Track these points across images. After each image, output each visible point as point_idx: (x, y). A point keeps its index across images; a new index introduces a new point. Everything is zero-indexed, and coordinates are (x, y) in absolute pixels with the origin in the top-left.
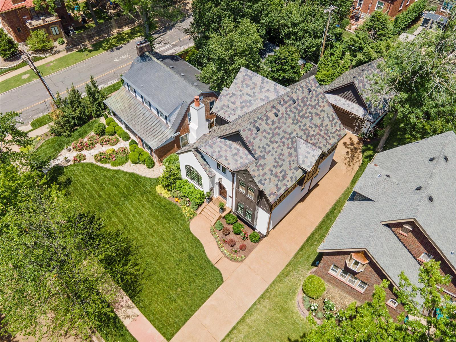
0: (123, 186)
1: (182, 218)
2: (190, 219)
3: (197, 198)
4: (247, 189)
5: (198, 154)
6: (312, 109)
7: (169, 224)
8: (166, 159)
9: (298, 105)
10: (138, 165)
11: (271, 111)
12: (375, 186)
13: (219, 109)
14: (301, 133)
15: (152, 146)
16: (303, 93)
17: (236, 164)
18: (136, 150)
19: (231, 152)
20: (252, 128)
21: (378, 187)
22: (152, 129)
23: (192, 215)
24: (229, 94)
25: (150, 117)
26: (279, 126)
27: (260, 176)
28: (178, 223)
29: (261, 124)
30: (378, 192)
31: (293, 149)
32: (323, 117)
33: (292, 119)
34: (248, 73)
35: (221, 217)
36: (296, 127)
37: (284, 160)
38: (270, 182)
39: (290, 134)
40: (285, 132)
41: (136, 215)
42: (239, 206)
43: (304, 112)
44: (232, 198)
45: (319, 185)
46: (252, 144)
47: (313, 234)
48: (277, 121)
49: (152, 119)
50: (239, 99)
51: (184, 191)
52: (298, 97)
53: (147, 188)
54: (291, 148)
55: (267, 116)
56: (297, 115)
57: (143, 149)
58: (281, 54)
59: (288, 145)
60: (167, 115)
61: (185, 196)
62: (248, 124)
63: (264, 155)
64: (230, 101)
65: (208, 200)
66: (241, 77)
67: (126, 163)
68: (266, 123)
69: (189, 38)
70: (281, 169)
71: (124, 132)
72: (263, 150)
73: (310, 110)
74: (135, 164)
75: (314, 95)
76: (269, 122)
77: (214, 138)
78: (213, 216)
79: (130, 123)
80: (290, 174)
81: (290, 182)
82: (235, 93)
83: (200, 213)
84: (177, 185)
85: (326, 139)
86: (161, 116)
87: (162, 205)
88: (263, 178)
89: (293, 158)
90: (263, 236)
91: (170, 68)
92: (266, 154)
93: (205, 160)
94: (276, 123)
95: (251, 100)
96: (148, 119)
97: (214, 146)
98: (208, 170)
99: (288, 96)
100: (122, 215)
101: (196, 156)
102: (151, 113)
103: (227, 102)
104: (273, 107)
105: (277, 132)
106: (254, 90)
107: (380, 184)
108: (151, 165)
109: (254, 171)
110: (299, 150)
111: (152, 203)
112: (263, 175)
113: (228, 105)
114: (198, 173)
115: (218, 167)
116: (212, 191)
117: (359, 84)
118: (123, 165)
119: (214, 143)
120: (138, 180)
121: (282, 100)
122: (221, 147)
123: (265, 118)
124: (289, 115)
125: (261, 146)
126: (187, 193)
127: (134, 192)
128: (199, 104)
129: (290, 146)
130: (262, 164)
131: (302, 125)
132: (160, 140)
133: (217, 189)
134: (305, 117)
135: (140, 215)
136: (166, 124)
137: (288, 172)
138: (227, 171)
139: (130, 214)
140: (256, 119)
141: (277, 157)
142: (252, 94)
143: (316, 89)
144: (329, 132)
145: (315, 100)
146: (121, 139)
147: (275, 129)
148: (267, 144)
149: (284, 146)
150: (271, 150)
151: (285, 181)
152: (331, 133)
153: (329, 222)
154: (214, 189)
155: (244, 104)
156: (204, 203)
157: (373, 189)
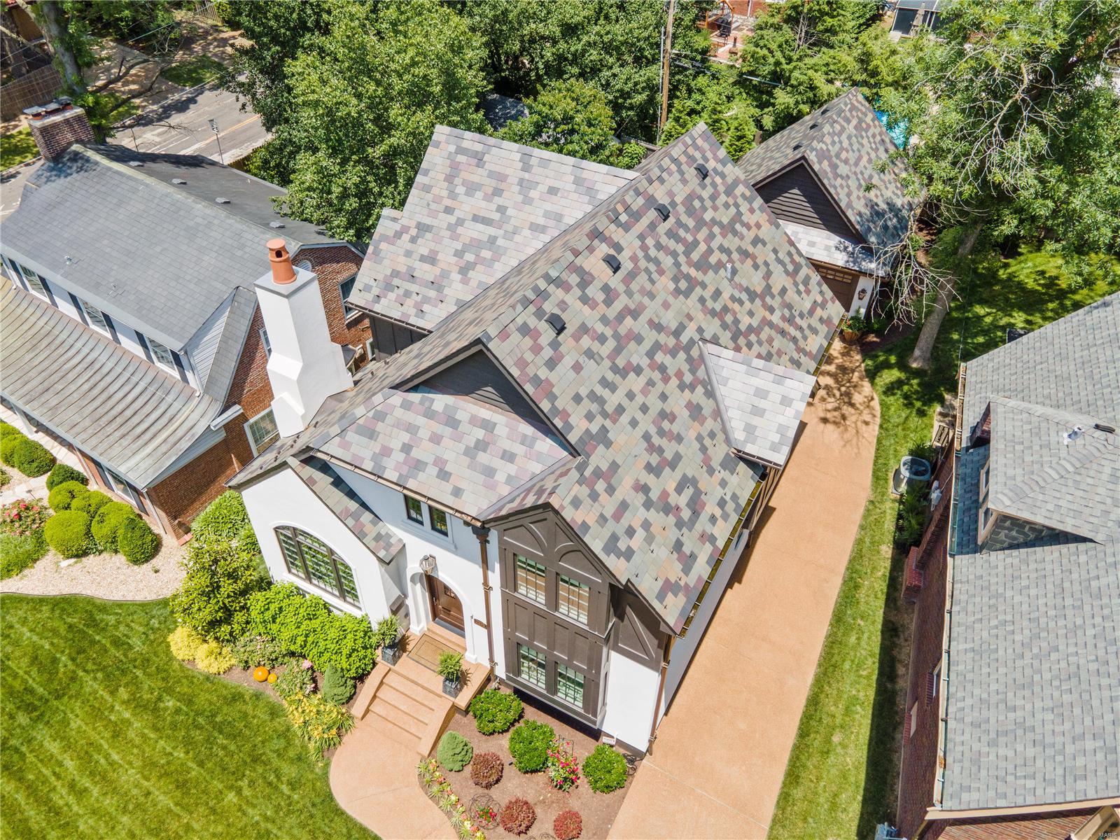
0: (25, 661)
1: (292, 753)
2: (328, 747)
3: (345, 652)
4: (555, 582)
5: (318, 475)
6: (724, 236)
7: (239, 791)
8: (202, 515)
9: (679, 224)
10: (91, 560)
11: (591, 249)
12: (1078, 478)
13: (376, 291)
14: (712, 327)
15: (132, 478)
16: (684, 181)
17: (492, 487)
18: (75, 503)
19: (458, 439)
20: (533, 322)
21: (1090, 481)
22: (128, 413)
23: (334, 731)
24: (405, 229)
25: (119, 369)
26: (632, 307)
27: (606, 520)
28: (278, 777)
29: (563, 302)
30: (1098, 498)
31: (700, 390)
32: (766, 264)
33: (669, 274)
34: (465, 144)
35: (454, 709)
36: (691, 304)
37: (679, 439)
38: (650, 539)
39: (677, 333)
40: (657, 327)
41: (86, 782)
42: (525, 657)
43: (703, 247)
44: (488, 626)
45: (774, 509)
46: (546, 388)
47: (814, 702)
48: (621, 288)
49: (126, 375)
50: (446, 241)
51: (286, 635)
52: (671, 194)
53: (131, 647)
54: (692, 387)
55: (580, 271)
56: (682, 259)
57: (109, 494)
58: (551, 107)
59: (679, 374)
60: (177, 346)
61: (292, 654)
62: (513, 307)
63: (604, 430)
64: (416, 256)
65: (390, 652)
66: (439, 160)
67: (35, 561)
68: (585, 299)
69: (239, 105)
70: (678, 474)
71: (27, 443)
72: (594, 407)
73: (718, 240)
74: (77, 556)
75: (721, 189)
76: (594, 291)
77: (374, 394)
78: (424, 716)
79: (35, 404)
80: (712, 489)
81: (720, 522)
82: (428, 221)
83: (367, 711)
84: (254, 614)
85: (794, 340)
86: (161, 358)
87: (198, 714)
88: (620, 529)
89: (710, 424)
90: (634, 757)
91: (174, 185)
92: (608, 423)
93: (351, 494)
94: (618, 295)
95: (495, 238)
96: (108, 379)
97: (380, 427)
98: (371, 531)
99: (638, 193)
100: (21, 797)
101: (309, 483)
102: (119, 353)
103: (402, 259)
104: (596, 234)
105: (630, 330)
106: (498, 200)
107: (1095, 466)
108: (148, 549)
109: (576, 503)
110: (721, 391)
111: (154, 709)
112: (618, 516)
113: (411, 268)
114: (332, 552)
115: (414, 515)
116: (402, 612)
117: (820, 163)
118: (26, 572)
119: (380, 417)
120: (92, 622)
121: (620, 208)
122: (412, 429)
123: (574, 279)
124: (657, 262)
125: (584, 392)
126: (300, 640)
127: (73, 679)
128: (293, 275)
129: (688, 378)
130: (604, 467)
131: (707, 294)
132: (164, 448)
133: (418, 599)
134: (710, 266)
135: (104, 778)
136: (181, 384)
137: (705, 482)
138: (454, 525)
139: (58, 784)
140: (542, 284)
141: (653, 430)
142: (496, 216)
143: (720, 167)
144: (796, 314)
145: (727, 206)
146: (14, 473)
147: (620, 318)
148: (604, 382)
149: (666, 380)
150: (625, 402)
151: (702, 524)
152: (802, 316)
153: (853, 639)
154: (409, 602)
155: (470, 257)
156: (374, 664)
157: (1072, 490)
